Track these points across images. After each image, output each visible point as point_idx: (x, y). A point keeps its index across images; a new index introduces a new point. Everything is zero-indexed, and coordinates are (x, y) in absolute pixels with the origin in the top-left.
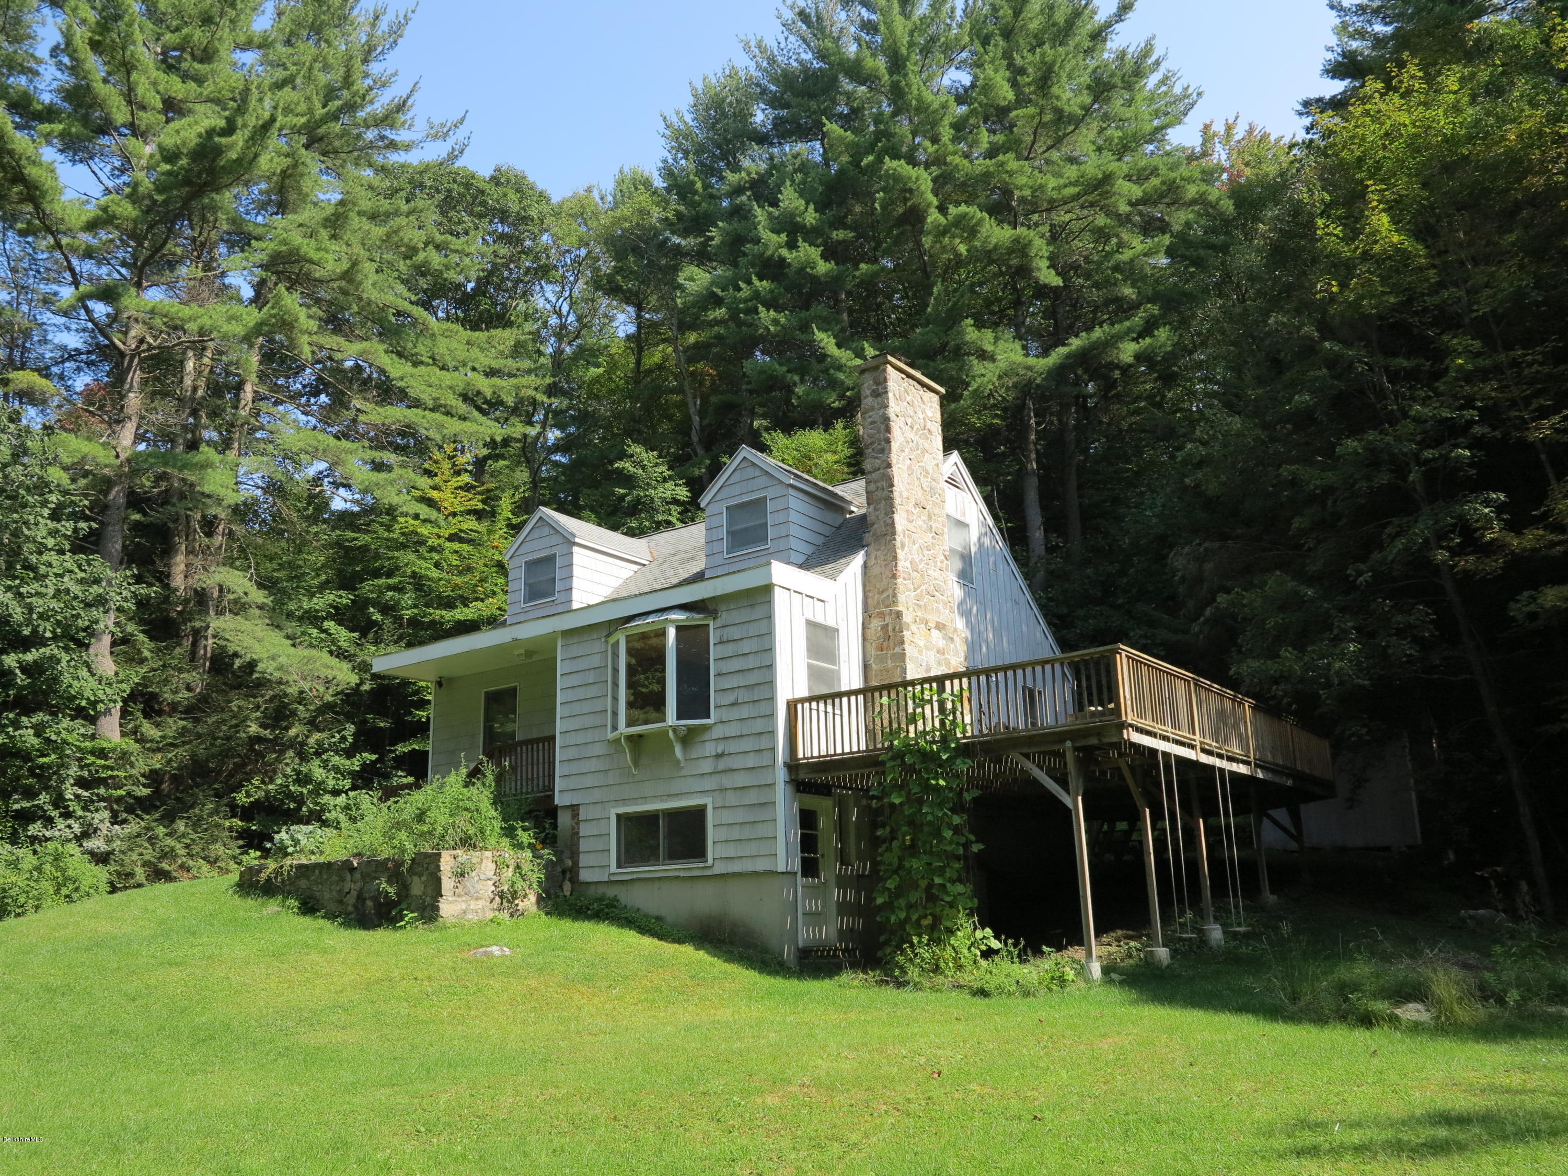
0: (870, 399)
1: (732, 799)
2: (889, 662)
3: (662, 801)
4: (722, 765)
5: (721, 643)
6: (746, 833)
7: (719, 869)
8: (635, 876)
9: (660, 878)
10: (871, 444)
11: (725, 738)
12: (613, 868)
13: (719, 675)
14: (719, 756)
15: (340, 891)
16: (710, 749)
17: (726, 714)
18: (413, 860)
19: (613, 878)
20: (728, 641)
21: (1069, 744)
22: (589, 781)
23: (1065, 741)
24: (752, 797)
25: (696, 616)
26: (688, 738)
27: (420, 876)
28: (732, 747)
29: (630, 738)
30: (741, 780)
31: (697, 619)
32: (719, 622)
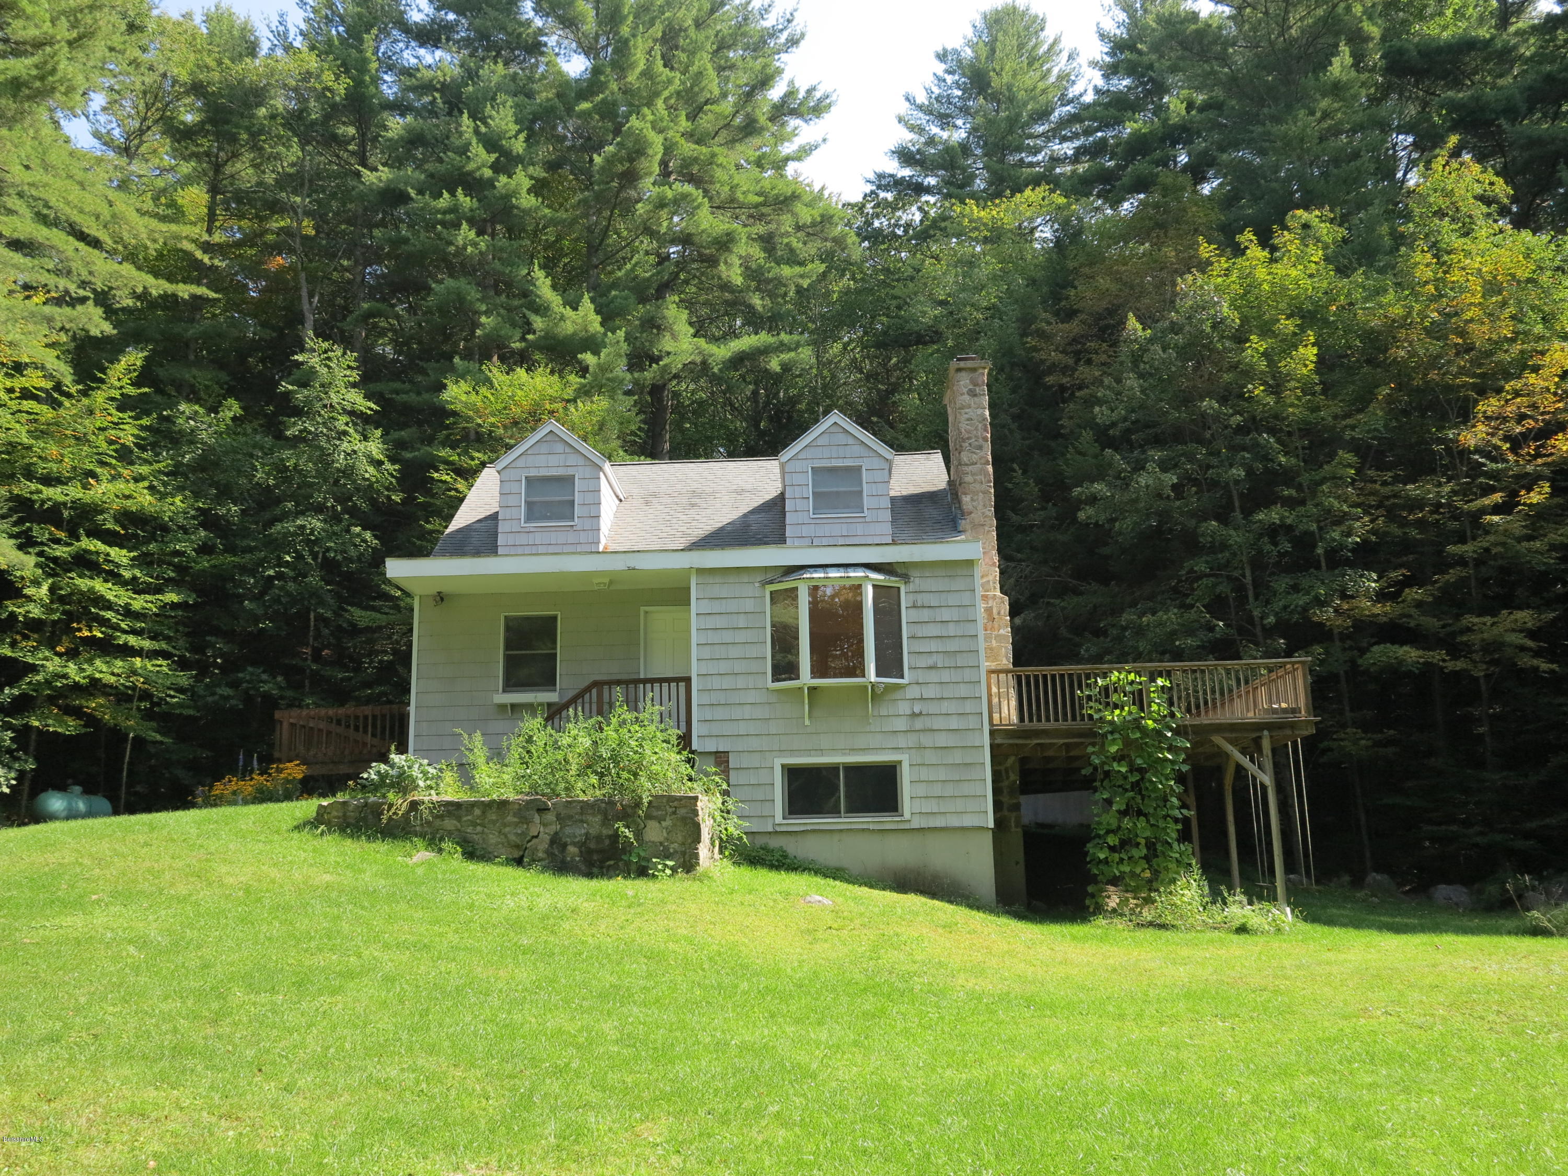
0: (966, 398)
1: (931, 757)
2: (994, 642)
3: (844, 754)
4: (919, 724)
5: (914, 607)
6: (949, 790)
7: (915, 824)
8: (809, 828)
9: (841, 830)
10: (969, 438)
11: (922, 699)
12: (779, 819)
13: (912, 637)
14: (914, 715)
16: (904, 708)
17: (922, 676)
18: (650, 803)
19: (778, 829)
20: (923, 607)
21: (1266, 733)
22: (742, 728)
23: (1263, 729)
24: (957, 757)
25: (893, 579)
26: (877, 695)
27: (660, 820)
28: (932, 708)
29: (812, 689)
30: (942, 740)
31: (892, 581)
32: (912, 587)
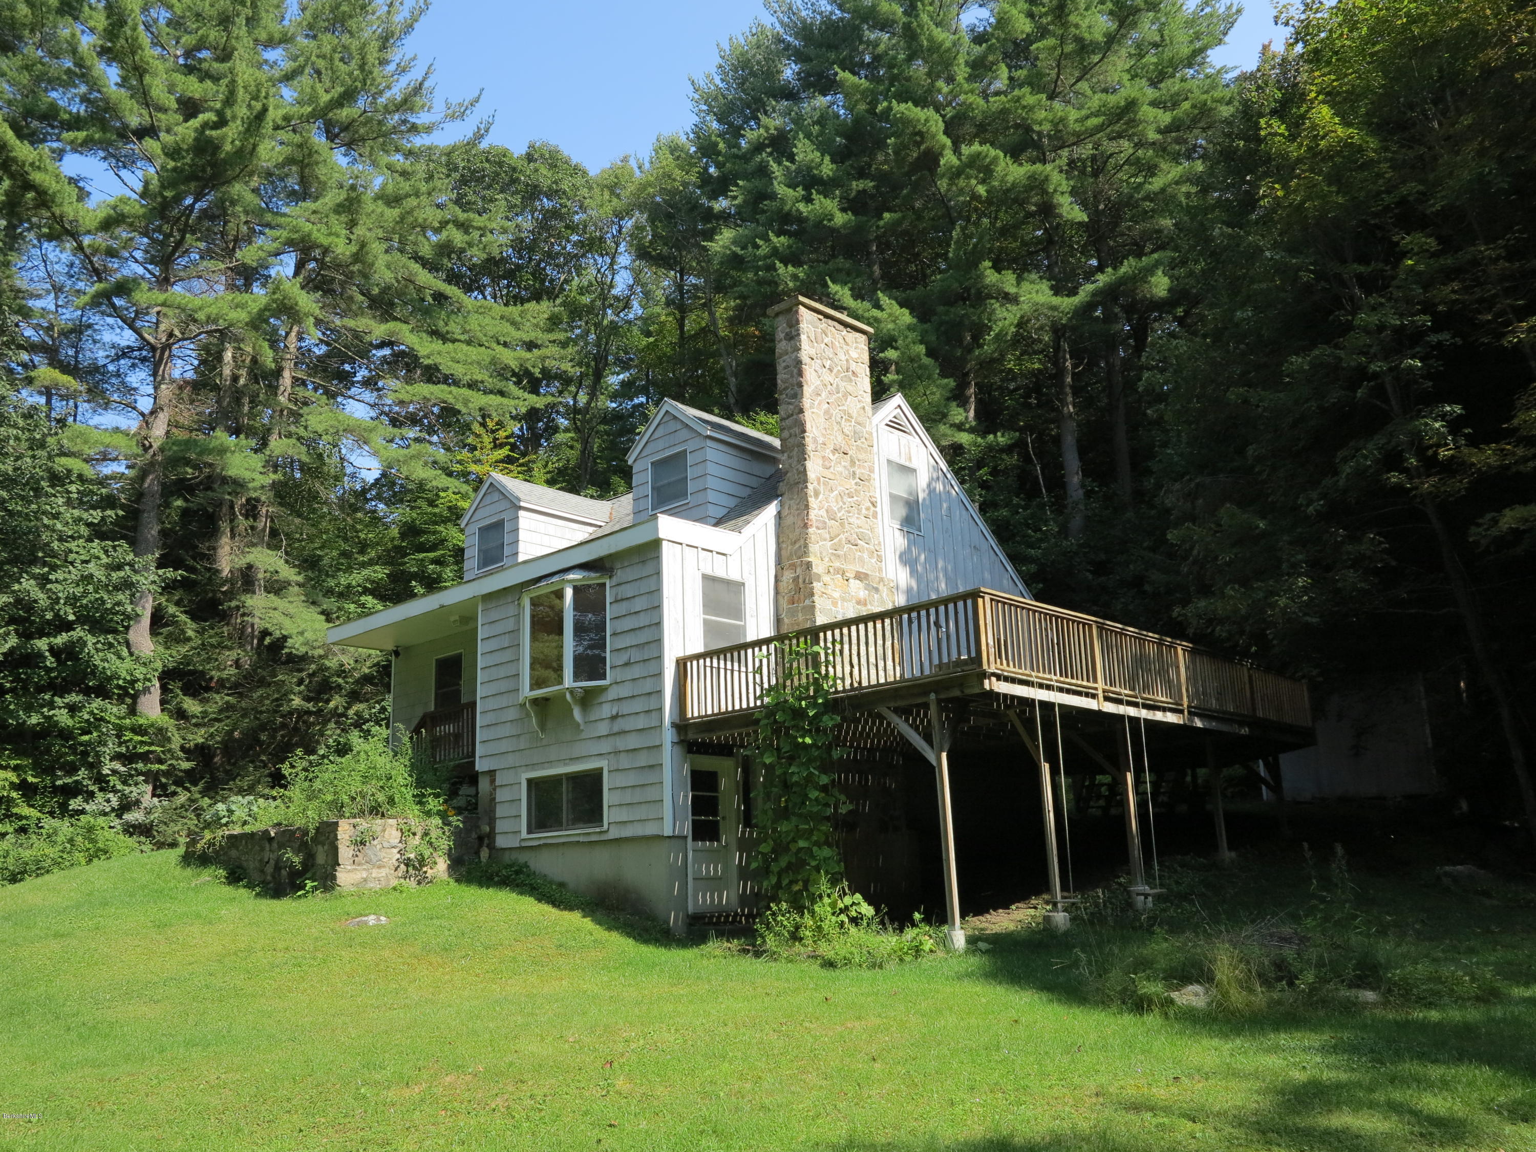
0: (784, 343)
1: (625, 762)
2: (800, 615)
3: (565, 765)
4: (617, 726)
5: (616, 601)
6: (638, 796)
7: (614, 833)
8: (541, 842)
9: (564, 844)
10: (785, 389)
11: (619, 699)
12: (524, 834)
13: (614, 634)
14: (614, 718)
15: (261, 861)
16: (606, 711)
17: (620, 675)
18: (317, 829)
19: (524, 844)
20: (622, 600)
21: (933, 696)
22: (504, 746)
23: (926, 694)
24: (643, 760)
25: (593, 575)
26: (587, 699)
27: (323, 845)
28: (626, 708)
29: (535, 702)
30: (632, 742)
31: (593, 578)
32: (615, 580)
